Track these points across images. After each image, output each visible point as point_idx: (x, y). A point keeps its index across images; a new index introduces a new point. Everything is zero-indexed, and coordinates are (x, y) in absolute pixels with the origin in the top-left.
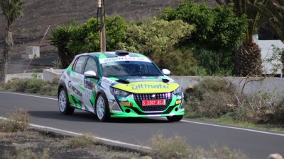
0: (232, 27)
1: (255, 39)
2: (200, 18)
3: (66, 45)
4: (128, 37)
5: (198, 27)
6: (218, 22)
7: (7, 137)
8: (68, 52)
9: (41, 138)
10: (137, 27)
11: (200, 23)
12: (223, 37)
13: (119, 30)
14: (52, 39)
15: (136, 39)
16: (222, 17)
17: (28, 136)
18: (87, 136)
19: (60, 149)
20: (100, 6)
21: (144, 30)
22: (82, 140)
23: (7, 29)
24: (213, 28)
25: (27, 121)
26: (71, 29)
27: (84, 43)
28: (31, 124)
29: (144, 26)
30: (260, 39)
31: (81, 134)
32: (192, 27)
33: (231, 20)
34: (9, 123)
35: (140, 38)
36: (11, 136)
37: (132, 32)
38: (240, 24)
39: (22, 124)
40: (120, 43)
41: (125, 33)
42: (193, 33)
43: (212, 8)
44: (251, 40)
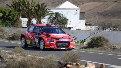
0: (13, 14)
1: (21, 17)
2: (4, 12)
5: (4, 14)
6: (9, 13)
11: (4, 13)
12: (11, 17)
16: (10, 11)
24: (8, 14)
30: (22, 18)
32: (2, 14)
33: (13, 12)
38: (15, 14)
42: (2, 16)
43: (8, 9)
44: (19, 18)
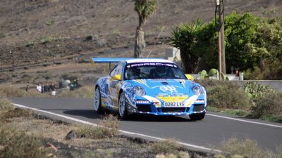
3: (189, 46)
4: (258, 36)
7: (93, 143)
8: (191, 54)
9: (128, 144)
10: (269, 26)
13: (247, 28)
14: (173, 40)
15: (268, 39)
17: (116, 142)
18: (170, 141)
19: (142, 154)
20: (218, 4)
21: (277, 28)
22: (165, 145)
23: (138, 28)
25: (117, 128)
26: (195, 28)
27: (209, 44)
28: (120, 131)
29: (276, 23)
31: (164, 140)
34: (98, 129)
35: (272, 38)
36: (98, 143)
37: (262, 32)
39: (112, 131)
40: (249, 44)
41: (255, 33)
